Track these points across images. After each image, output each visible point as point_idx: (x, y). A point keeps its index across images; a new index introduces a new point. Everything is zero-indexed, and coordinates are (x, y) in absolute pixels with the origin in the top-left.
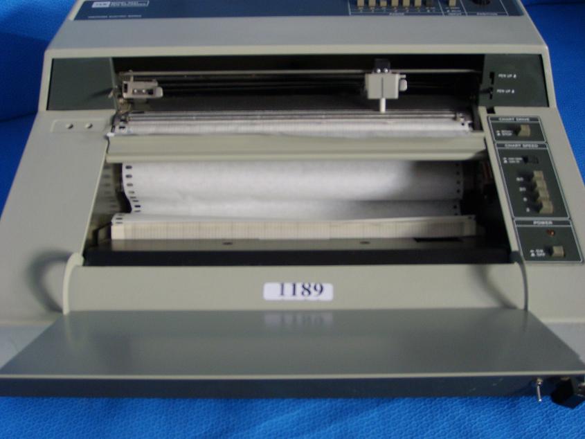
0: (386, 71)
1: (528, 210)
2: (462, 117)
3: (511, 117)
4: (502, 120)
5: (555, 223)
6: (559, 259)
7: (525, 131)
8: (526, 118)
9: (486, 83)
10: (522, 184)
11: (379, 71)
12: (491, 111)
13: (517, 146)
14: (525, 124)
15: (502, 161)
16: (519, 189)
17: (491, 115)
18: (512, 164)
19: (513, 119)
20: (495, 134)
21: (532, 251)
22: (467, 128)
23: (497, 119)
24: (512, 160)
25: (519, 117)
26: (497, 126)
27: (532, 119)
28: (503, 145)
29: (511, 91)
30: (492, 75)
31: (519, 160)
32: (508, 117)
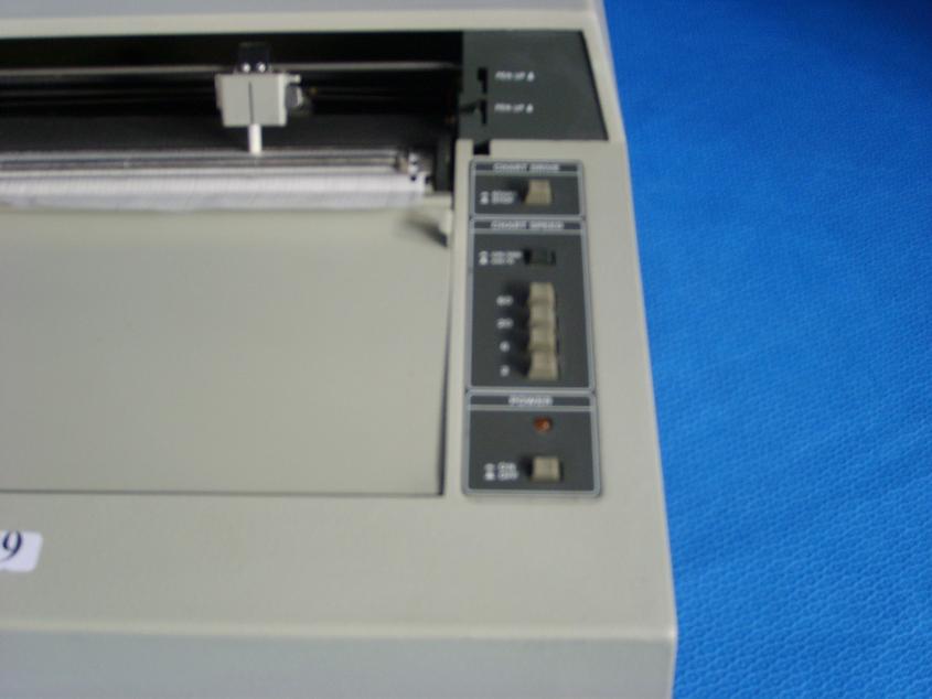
0: (262, 67)
1: (505, 371)
2: (415, 163)
3: (521, 163)
4: (499, 170)
5: (557, 401)
6: (547, 485)
7: (539, 193)
8: (551, 163)
9: (470, 91)
10: (506, 312)
11: (247, 68)
12: (482, 149)
13: (517, 225)
14: (540, 178)
15: (477, 258)
16: (495, 324)
17: (482, 159)
18: (498, 267)
19: (525, 167)
20: (478, 198)
21: (490, 467)
22: (420, 186)
23: (489, 167)
24: (499, 258)
25: (537, 163)
26: (486, 181)
27: (565, 167)
28: (487, 225)
29: (526, 106)
30: (483, 75)
31: (514, 256)
32: (514, 163)
